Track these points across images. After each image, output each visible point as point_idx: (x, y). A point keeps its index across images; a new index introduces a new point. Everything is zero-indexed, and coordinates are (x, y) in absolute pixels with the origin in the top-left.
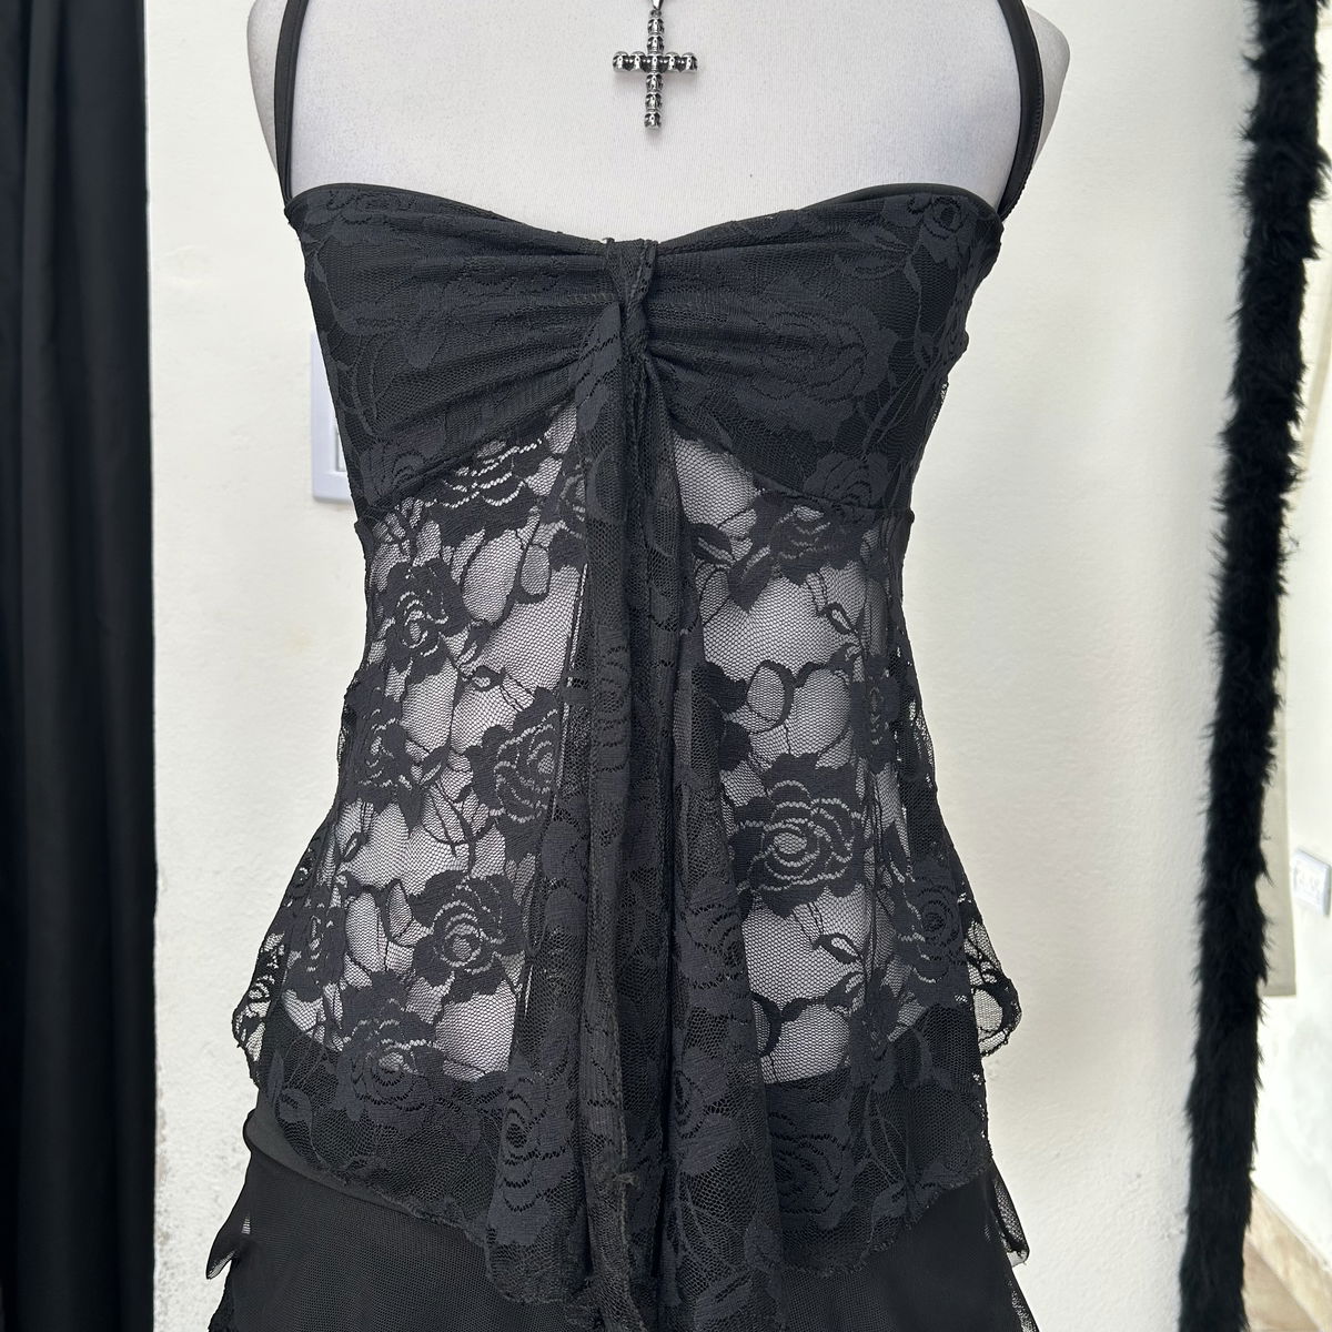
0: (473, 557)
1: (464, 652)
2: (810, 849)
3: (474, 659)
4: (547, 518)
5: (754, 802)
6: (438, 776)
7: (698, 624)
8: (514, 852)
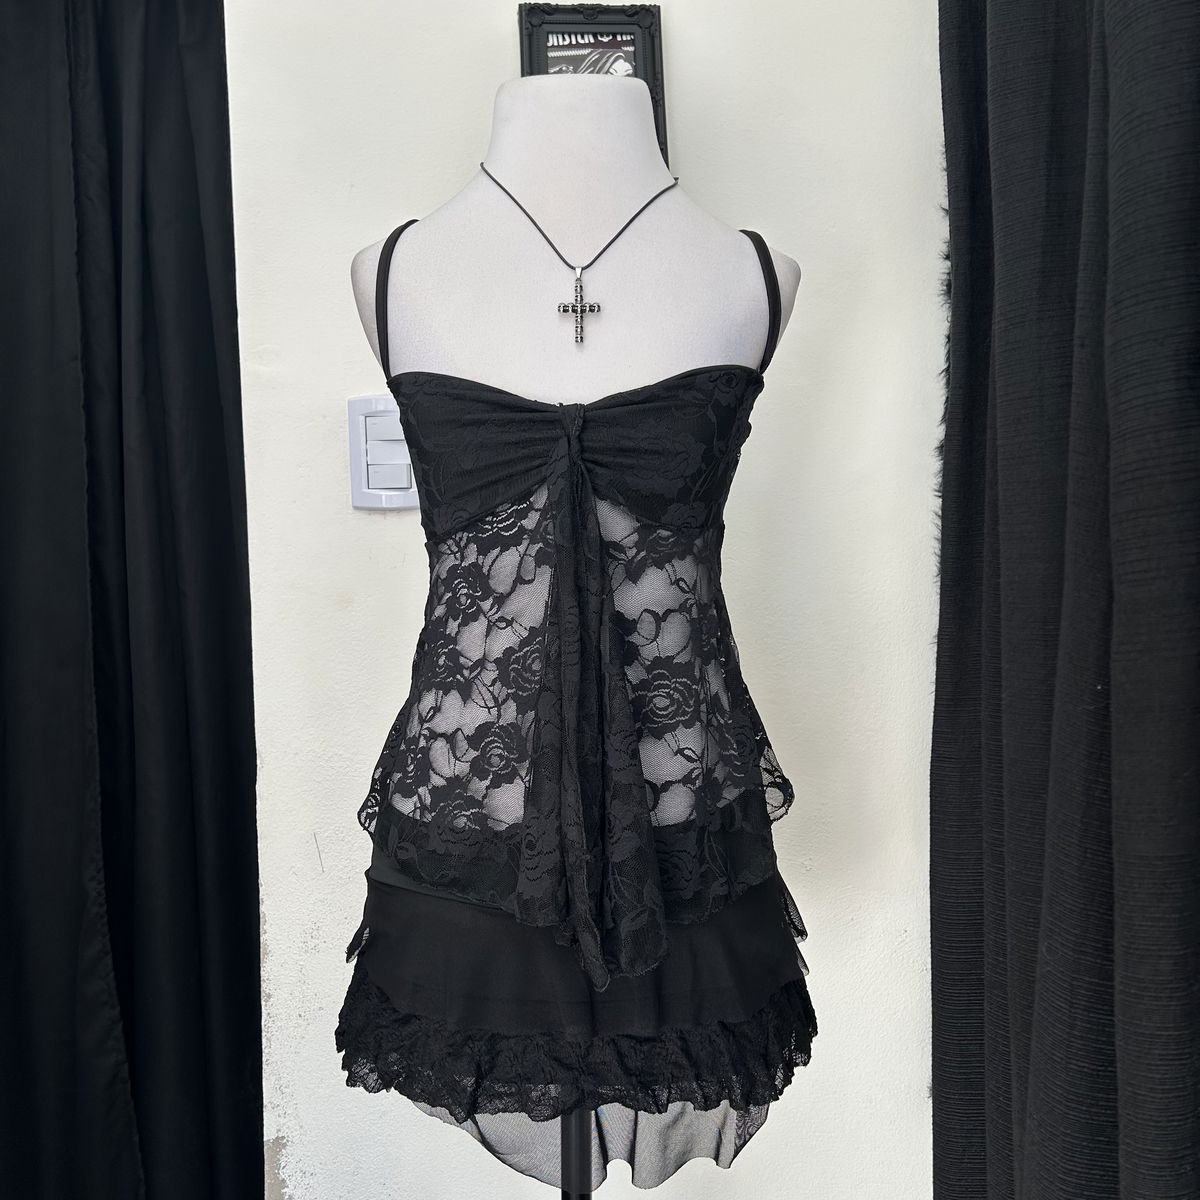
0: (494, 561)
1: (491, 610)
2: (672, 705)
3: (496, 613)
4: (533, 542)
5: (643, 681)
6: (479, 674)
7: (611, 591)
8: (521, 711)
